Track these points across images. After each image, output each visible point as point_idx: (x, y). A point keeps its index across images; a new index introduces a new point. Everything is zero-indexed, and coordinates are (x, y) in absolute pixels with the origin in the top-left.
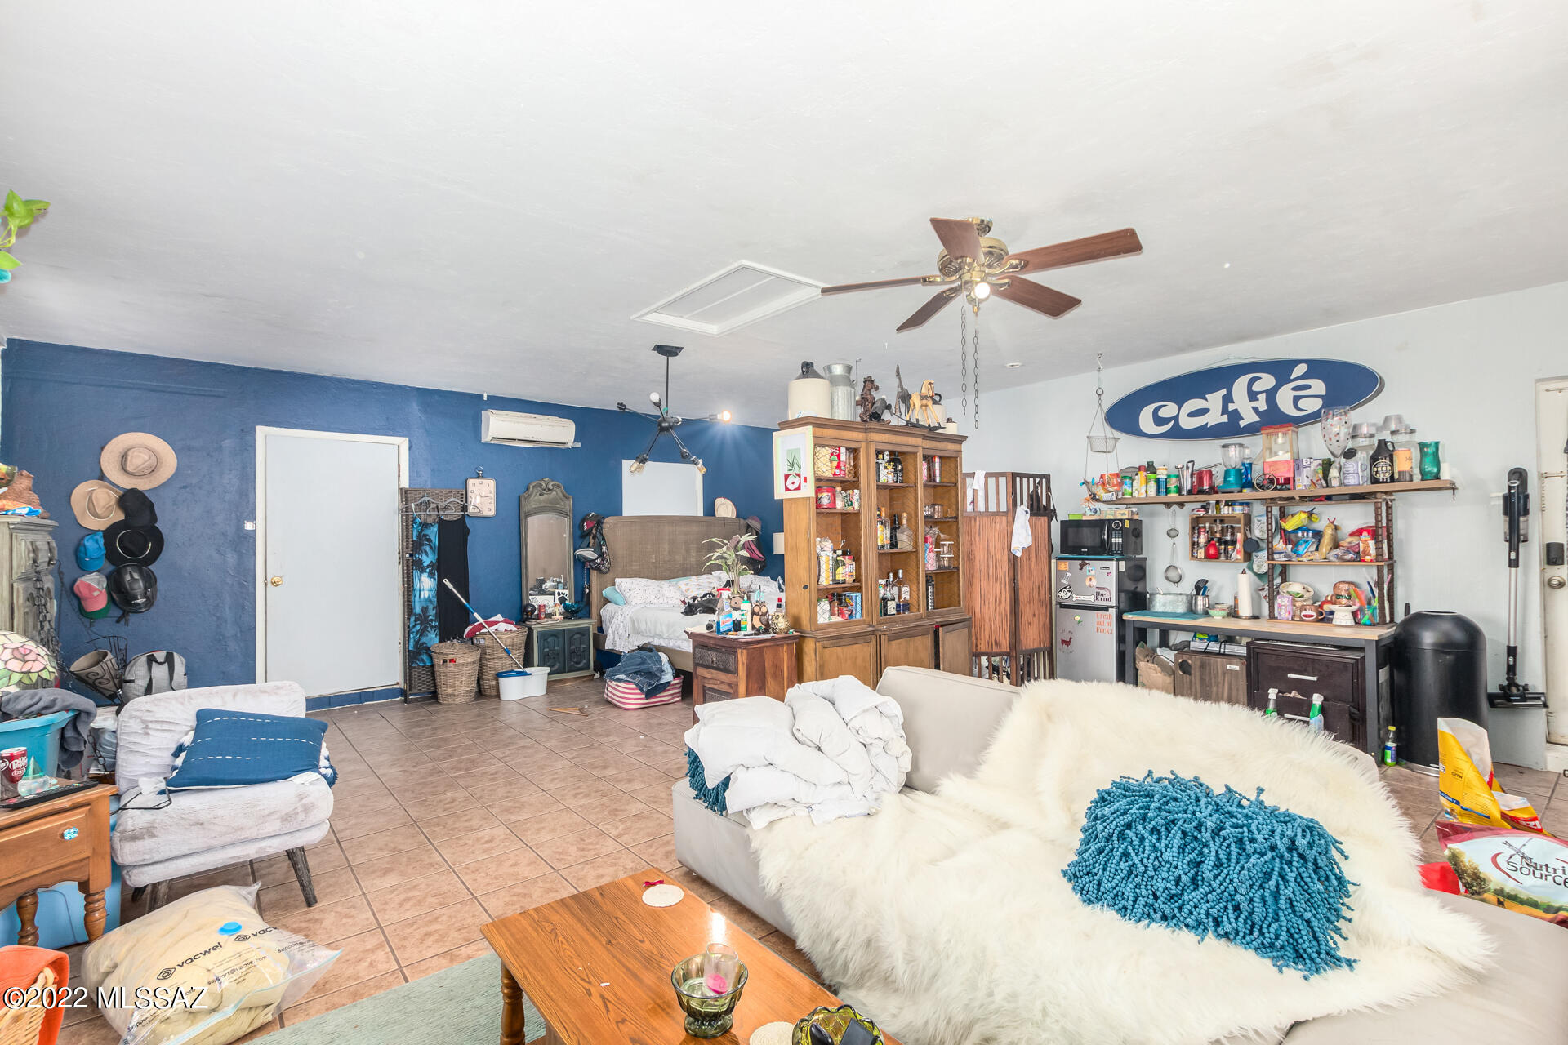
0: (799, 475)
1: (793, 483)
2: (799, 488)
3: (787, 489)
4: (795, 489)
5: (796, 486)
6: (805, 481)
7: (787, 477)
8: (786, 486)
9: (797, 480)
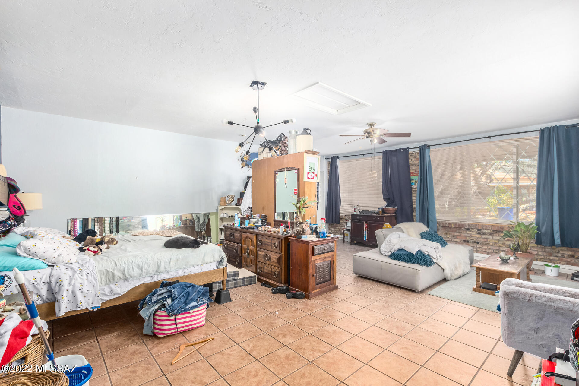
0: (314, 173)
1: (311, 176)
2: (313, 178)
3: (308, 178)
4: (312, 178)
5: (312, 177)
6: (316, 175)
7: (308, 173)
8: (308, 177)
9: (313, 175)
